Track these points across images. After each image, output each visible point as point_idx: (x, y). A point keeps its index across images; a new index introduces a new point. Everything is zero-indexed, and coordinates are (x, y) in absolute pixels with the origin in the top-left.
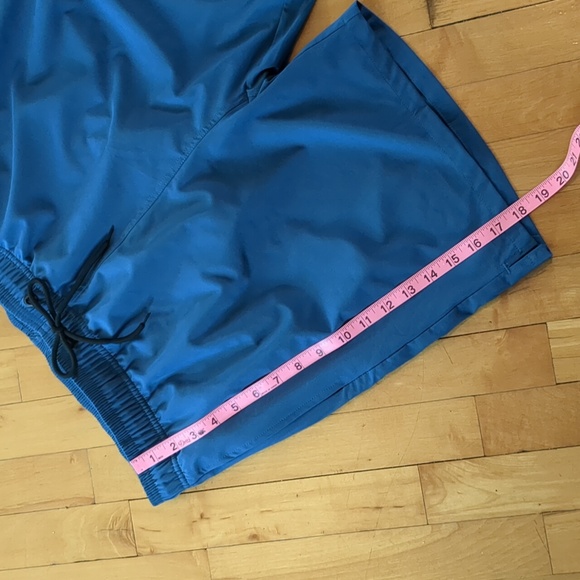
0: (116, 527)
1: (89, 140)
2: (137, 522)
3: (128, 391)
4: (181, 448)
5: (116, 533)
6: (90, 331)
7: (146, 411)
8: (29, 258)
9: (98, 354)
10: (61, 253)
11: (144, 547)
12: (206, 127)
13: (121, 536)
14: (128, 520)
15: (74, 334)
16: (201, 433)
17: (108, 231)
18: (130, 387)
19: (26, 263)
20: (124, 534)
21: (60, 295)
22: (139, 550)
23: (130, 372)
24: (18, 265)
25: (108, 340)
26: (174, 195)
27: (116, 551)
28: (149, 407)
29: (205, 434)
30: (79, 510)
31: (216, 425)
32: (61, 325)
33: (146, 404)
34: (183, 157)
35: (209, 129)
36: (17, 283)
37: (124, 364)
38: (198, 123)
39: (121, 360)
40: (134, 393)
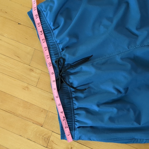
0: (45, 136)
1: (101, 26)
2: (52, 138)
3: (70, 104)
4: (67, 125)
5: (44, 138)
6: (69, 82)
7: (73, 112)
8: (63, 50)
9: (68, 89)
10: (74, 54)
11: (50, 146)
12: (140, 45)
13: (45, 140)
14: (49, 137)
15: (63, 79)
16: (64, 118)
17: (90, 55)
18: (71, 103)
19: (61, 50)
20: (46, 139)
21: (66, 65)
22: (48, 146)
23: (74, 99)
24: (58, 49)
25: (73, 88)
26: (118, 59)
27: (41, 142)
28: (74, 112)
29: (65, 116)
30: (36, 126)
31: (63, 112)
32: (61, 75)
33: (74, 111)
34: (128, 49)
35: (141, 47)
36: (55, 54)
37: (73, 96)
38: (138, 42)
39: (73, 94)
40: (72, 106)
